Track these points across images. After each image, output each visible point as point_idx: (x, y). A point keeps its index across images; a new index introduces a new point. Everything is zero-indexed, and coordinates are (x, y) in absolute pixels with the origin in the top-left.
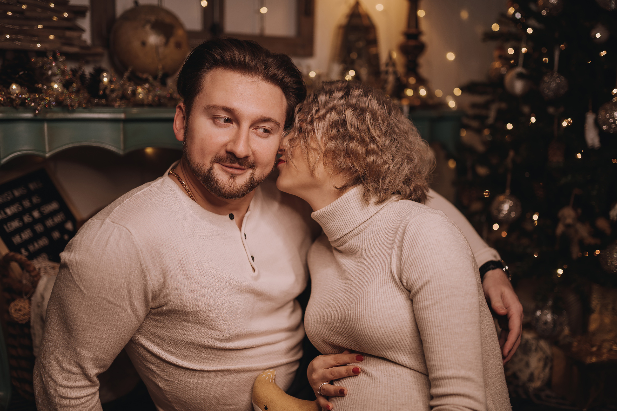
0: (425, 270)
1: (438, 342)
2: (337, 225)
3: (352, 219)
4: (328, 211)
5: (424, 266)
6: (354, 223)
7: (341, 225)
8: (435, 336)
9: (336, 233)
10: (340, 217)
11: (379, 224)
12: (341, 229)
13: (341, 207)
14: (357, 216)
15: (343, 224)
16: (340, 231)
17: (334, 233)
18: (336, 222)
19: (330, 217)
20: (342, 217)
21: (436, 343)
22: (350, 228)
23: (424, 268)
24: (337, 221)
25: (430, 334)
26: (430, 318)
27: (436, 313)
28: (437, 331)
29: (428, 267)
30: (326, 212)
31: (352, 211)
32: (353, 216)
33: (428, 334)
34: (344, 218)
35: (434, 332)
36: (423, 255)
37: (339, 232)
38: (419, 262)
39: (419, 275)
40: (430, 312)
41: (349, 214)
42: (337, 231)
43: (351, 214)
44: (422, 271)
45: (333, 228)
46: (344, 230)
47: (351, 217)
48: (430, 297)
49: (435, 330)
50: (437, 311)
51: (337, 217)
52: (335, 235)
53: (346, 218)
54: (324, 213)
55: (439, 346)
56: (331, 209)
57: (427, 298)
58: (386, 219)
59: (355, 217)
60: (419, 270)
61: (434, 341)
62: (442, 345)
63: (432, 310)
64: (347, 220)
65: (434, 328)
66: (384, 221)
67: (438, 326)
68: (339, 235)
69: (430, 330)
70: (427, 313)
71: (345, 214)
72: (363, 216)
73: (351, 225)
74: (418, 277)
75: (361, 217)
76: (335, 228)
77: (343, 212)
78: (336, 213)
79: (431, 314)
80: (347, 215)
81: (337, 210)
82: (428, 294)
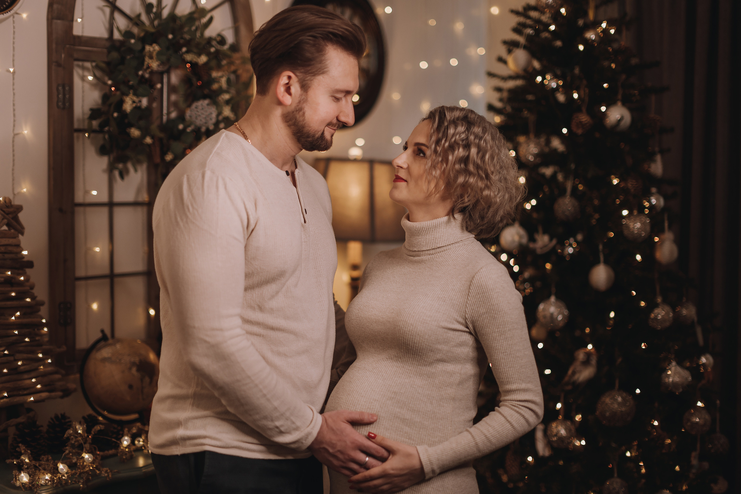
0: (491, 307)
1: (504, 364)
2: (419, 240)
3: (433, 241)
4: (416, 227)
5: (491, 304)
6: (433, 245)
7: (423, 241)
8: (502, 360)
9: (416, 246)
10: (424, 235)
11: (451, 253)
12: (421, 245)
13: (428, 229)
14: (438, 240)
15: (424, 241)
16: (420, 246)
17: (414, 245)
18: (419, 237)
19: (416, 232)
20: (426, 236)
21: (503, 366)
22: (428, 247)
23: (491, 306)
24: (421, 237)
25: (497, 359)
26: (498, 347)
27: (502, 342)
28: (503, 357)
29: (494, 306)
30: (414, 227)
31: (436, 235)
32: (434, 239)
33: (496, 359)
34: (427, 237)
35: (500, 357)
36: (490, 296)
37: (418, 246)
38: (487, 301)
39: (487, 310)
40: (497, 342)
41: (432, 236)
42: (417, 245)
43: (434, 236)
44: (489, 308)
45: (415, 241)
46: (423, 246)
47: (433, 239)
48: (497, 330)
49: (501, 356)
50: (502, 341)
51: (422, 234)
52: (414, 247)
53: (429, 238)
54: (413, 227)
55: (505, 367)
56: (419, 226)
57: (495, 331)
58: (458, 252)
59: (436, 240)
60: (486, 307)
61: (500, 364)
62: (507, 367)
63: (498, 340)
64: (429, 240)
65: (501, 354)
66: (456, 253)
67: (503, 353)
68: (417, 249)
69: (497, 356)
70: (495, 342)
71: (429, 234)
72: (442, 242)
73: (430, 245)
74: (485, 312)
75: (440, 242)
76: (417, 242)
77: (428, 232)
78: (423, 231)
79: (498, 343)
80: (431, 236)
81: (424, 230)
82: (495, 328)
